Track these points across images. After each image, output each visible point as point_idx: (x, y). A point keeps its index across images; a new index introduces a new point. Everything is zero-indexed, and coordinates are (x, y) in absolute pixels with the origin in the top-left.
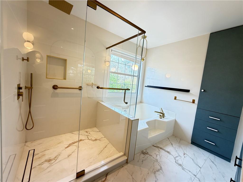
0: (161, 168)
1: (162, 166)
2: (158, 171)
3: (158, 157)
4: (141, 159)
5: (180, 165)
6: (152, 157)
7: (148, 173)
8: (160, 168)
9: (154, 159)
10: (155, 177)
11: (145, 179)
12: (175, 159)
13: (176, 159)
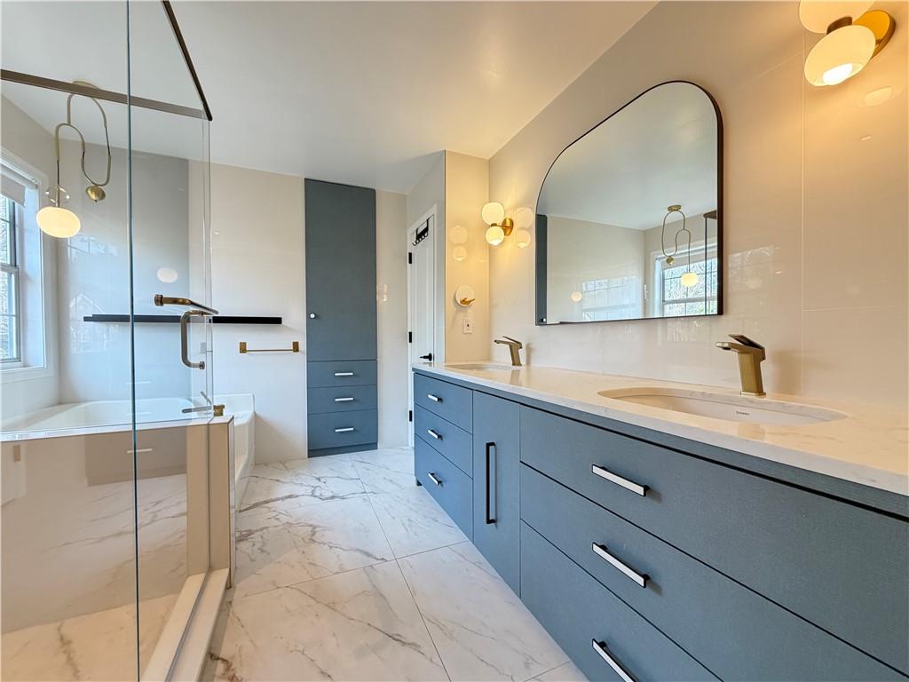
0: (314, 527)
1: (310, 523)
2: (314, 533)
3: (284, 519)
4: (253, 551)
5: (333, 497)
6: (269, 529)
7: (303, 552)
8: (310, 528)
9: (280, 527)
10: (322, 545)
11: (310, 563)
12: (316, 496)
13: (316, 494)
